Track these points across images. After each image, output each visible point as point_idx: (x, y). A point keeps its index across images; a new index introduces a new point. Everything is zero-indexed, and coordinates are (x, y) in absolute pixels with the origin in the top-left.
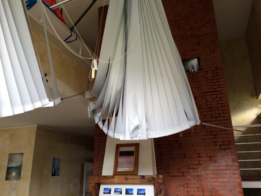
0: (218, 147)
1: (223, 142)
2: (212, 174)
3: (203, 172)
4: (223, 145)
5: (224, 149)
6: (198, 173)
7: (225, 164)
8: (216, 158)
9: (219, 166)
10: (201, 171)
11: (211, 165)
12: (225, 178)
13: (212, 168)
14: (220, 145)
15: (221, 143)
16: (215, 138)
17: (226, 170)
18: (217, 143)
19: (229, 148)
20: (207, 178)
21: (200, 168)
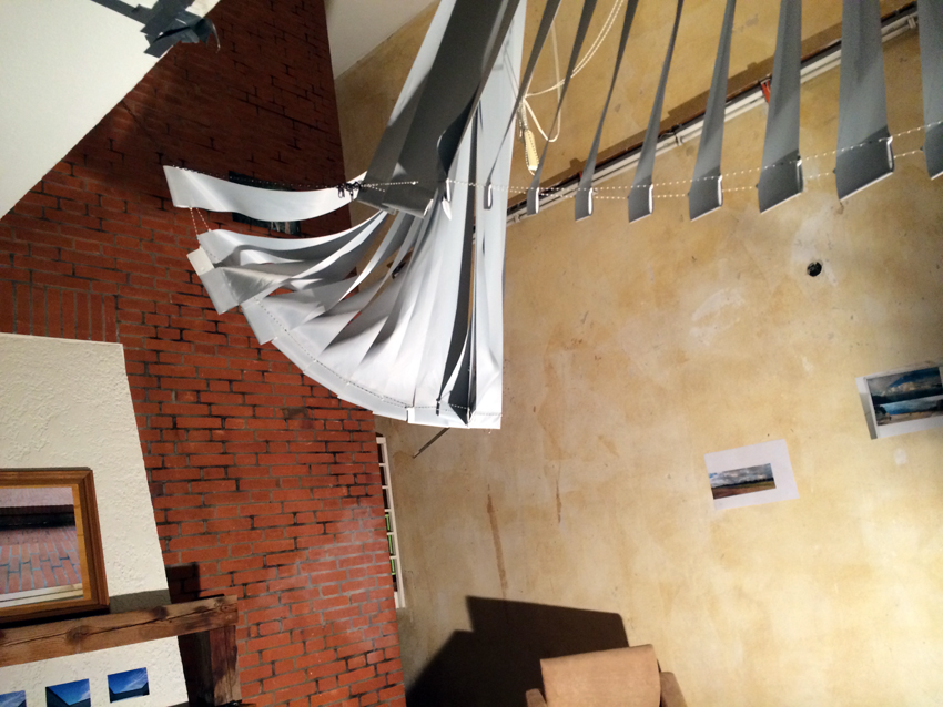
0: (344, 490)
1: (355, 475)
2: (329, 578)
3: (304, 574)
4: (356, 484)
5: (358, 497)
6: (293, 580)
7: (358, 543)
8: (339, 525)
9: (345, 550)
10: (299, 573)
11: (327, 547)
12: (359, 585)
13: (328, 558)
14: (348, 486)
15: (351, 480)
16: (336, 463)
17: (361, 560)
18: (342, 480)
19: (367, 495)
20: (315, 593)
21: (298, 562)
